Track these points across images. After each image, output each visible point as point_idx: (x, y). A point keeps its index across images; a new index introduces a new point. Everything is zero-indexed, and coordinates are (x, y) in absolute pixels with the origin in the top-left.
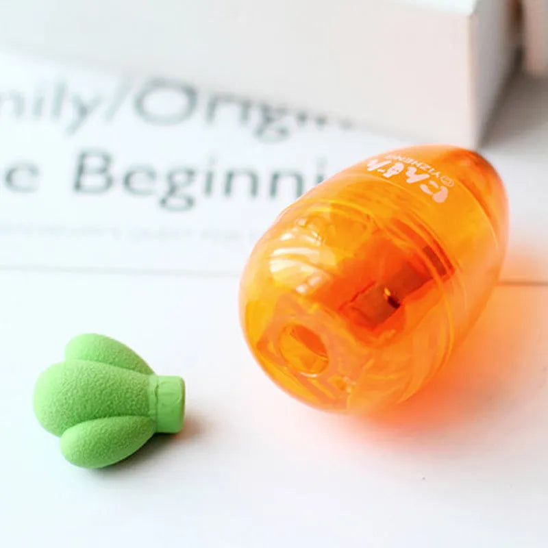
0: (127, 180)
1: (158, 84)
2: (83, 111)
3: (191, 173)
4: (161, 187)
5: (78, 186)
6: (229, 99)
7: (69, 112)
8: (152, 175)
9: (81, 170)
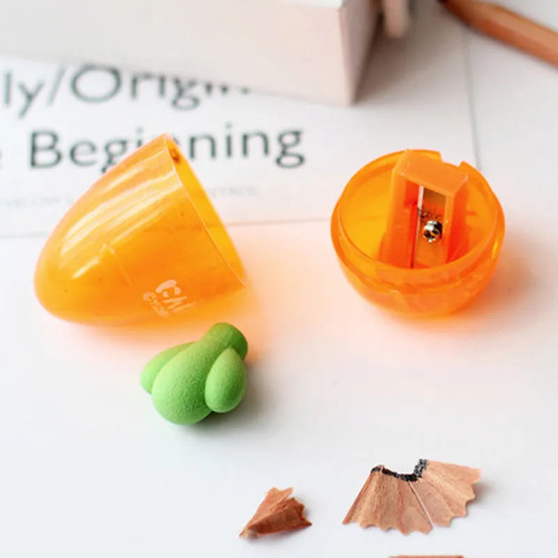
0: (73, 153)
1: (88, 68)
2: (30, 97)
3: (124, 143)
4: (101, 158)
5: (33, 163)
6: (148, 76)
7: (18, 99)
8: (93, 148)
9: (34, 149)
